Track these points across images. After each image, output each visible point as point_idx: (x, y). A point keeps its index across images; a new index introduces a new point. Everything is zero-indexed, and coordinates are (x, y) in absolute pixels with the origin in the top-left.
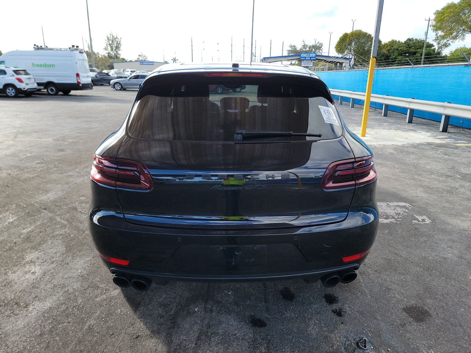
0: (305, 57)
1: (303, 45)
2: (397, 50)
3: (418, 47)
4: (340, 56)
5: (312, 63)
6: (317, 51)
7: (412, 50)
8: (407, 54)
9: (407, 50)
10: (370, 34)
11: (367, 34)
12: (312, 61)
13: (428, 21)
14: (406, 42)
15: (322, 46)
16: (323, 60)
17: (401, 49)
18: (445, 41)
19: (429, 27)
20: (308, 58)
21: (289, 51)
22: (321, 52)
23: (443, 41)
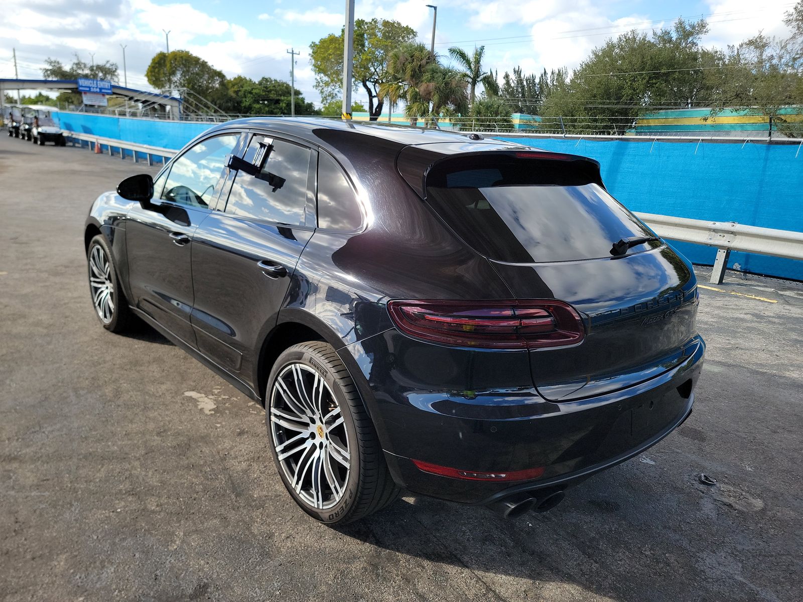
0: (90, 87)
1: (76, 61)
2: (250, 93)
3: (280, 93)
4: (157, 91)
5: (105, 100)
6: (109, 77)
7: (273, 96)
8: (266, 102)
9: (266, 95)
10: (206, 61)
11: (199, 59)
12: (103, 95)
13: (291, 55)
14: (260, 83)
15: (116, 69)
16: (126, 96)
17: (256, 93)
18: (330, 89)
19: (294, 63)
20: (95, 90)
21: (47, 70)
22: (116, 79)
23: (326, 89)
